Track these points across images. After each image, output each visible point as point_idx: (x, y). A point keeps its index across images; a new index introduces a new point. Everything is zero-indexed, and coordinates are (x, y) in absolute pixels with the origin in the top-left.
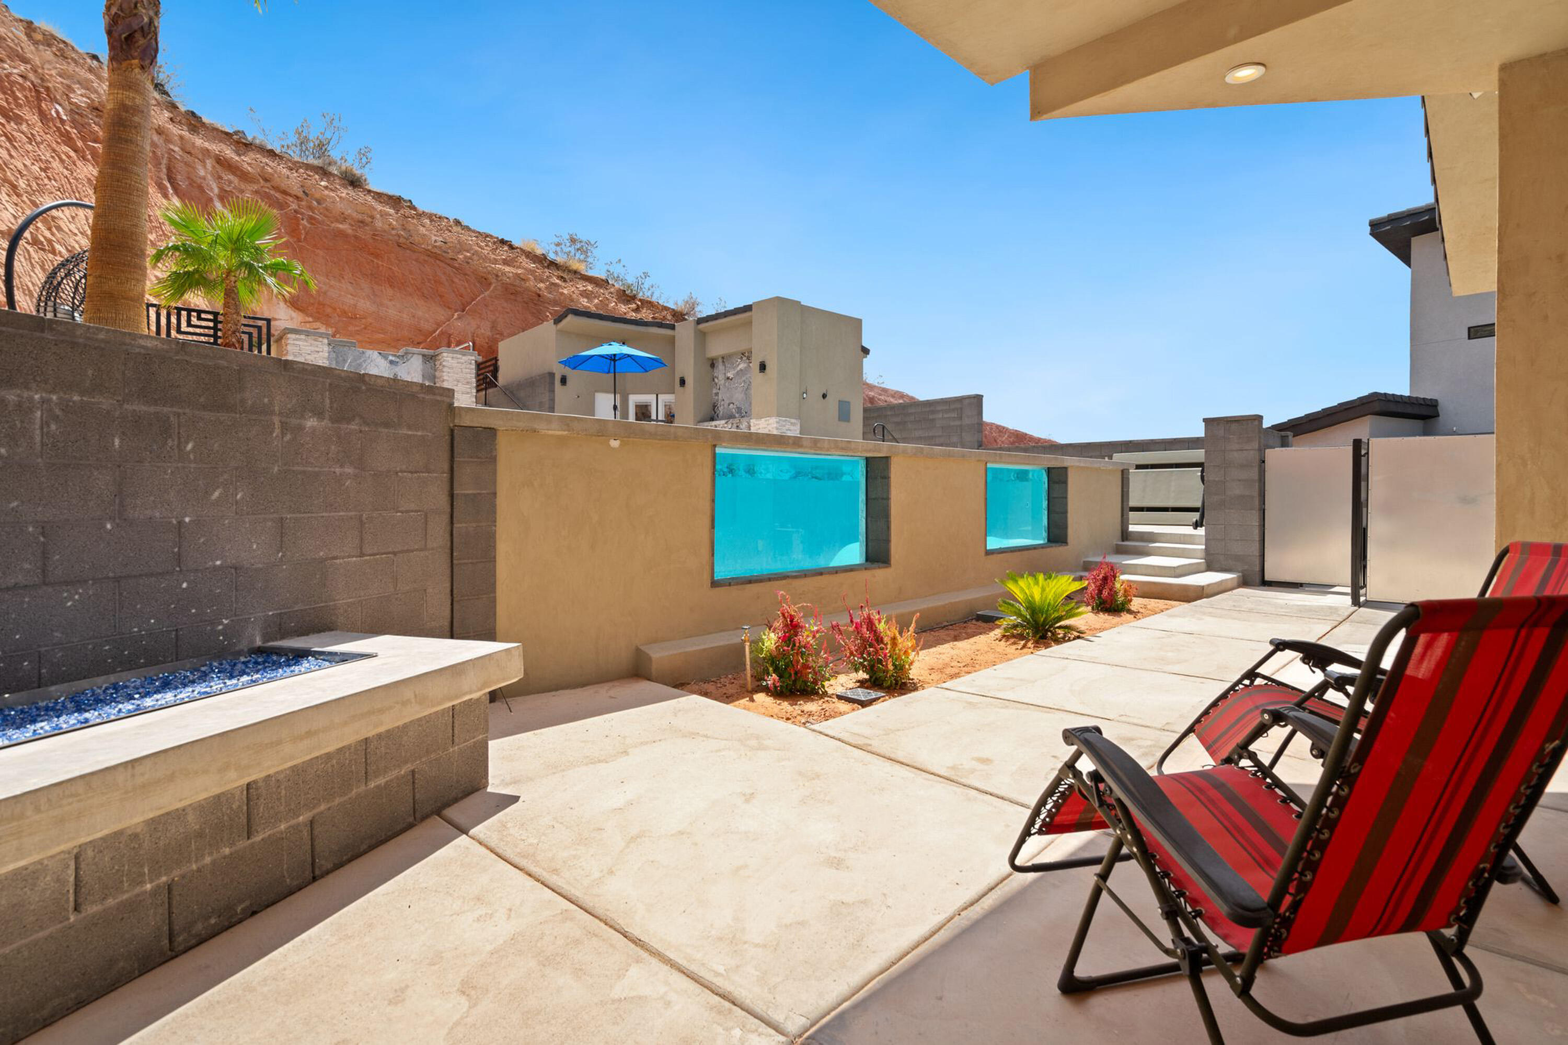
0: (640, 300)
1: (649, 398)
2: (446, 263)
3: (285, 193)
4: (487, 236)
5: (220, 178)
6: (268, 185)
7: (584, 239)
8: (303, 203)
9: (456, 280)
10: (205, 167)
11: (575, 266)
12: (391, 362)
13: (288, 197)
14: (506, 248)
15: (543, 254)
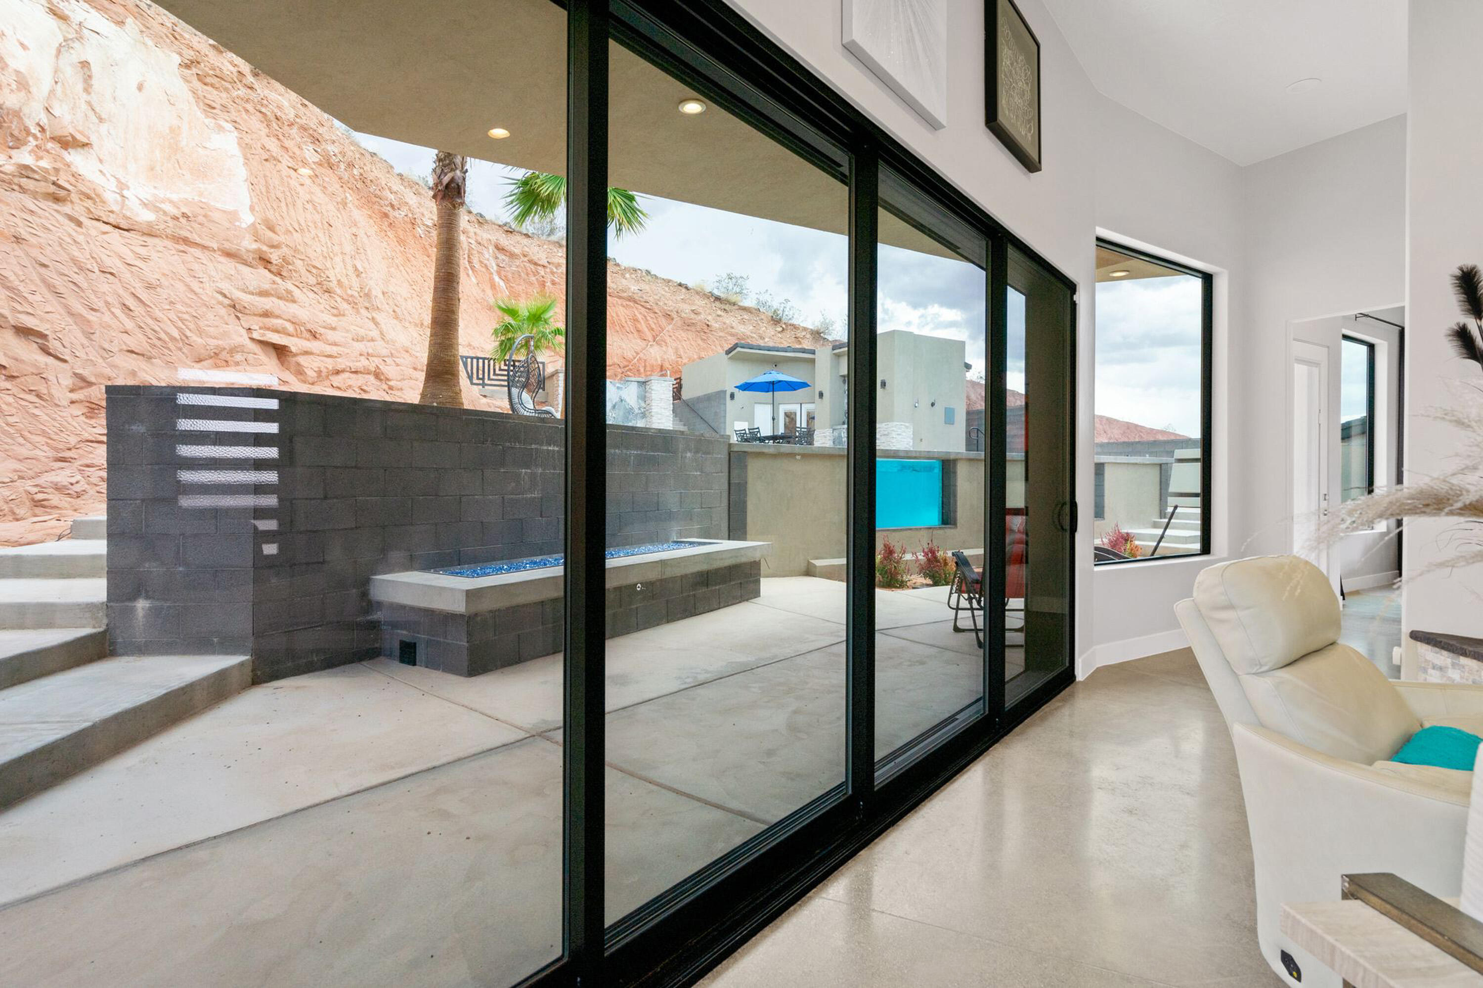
0: (785, 323)
1: (795, 408)
2: (641, 305)
3: (536, 264)
4: (669, 281)
5: (497, 258)
6: (526, 259)
7: (738, 276)
8: (548, 270)
9: (649, 318)
10: (488, 252)
11: (733, 298)
12: (618, 388)
13: (539, 267)
14: (684, 290)
15: (710, 292)
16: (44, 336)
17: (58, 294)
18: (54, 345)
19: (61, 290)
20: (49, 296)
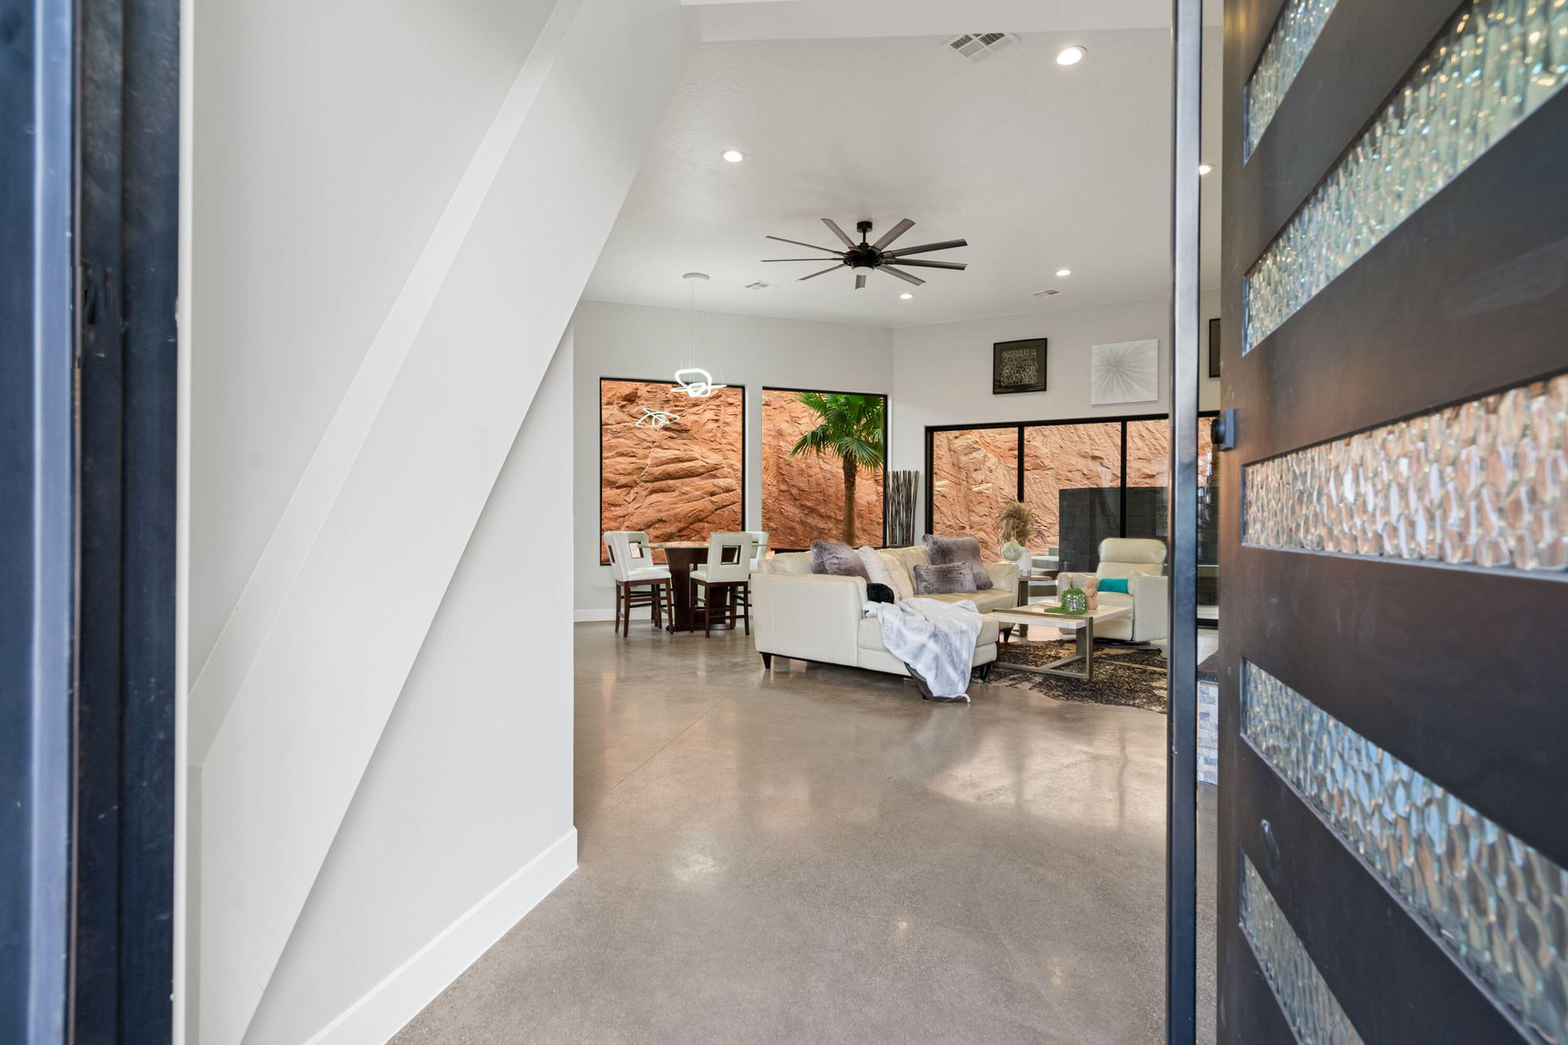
16: (1102, 458)
17: (1110, 437)
18: (1105, 462)
19: (1112, 435)
20: (1108, 439)
